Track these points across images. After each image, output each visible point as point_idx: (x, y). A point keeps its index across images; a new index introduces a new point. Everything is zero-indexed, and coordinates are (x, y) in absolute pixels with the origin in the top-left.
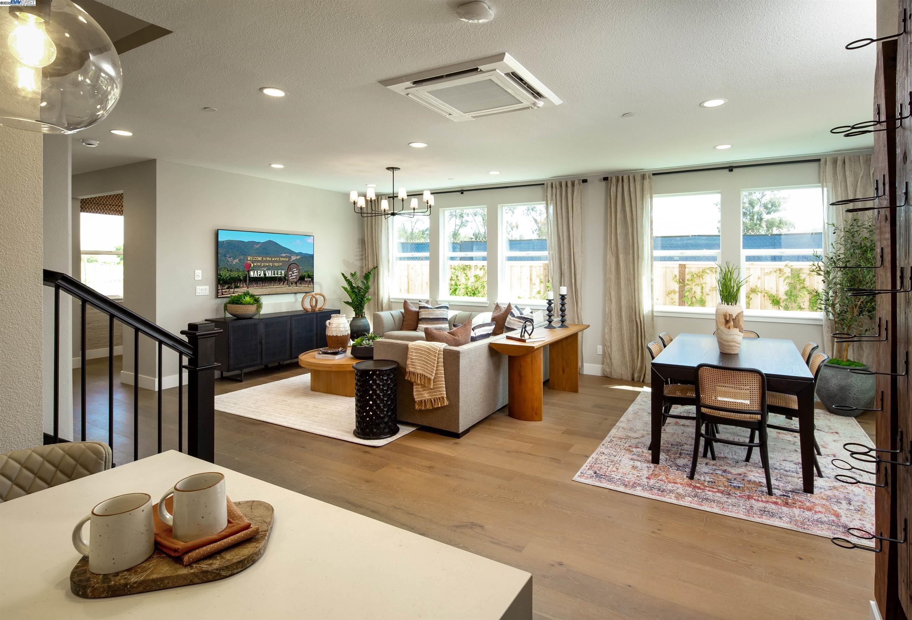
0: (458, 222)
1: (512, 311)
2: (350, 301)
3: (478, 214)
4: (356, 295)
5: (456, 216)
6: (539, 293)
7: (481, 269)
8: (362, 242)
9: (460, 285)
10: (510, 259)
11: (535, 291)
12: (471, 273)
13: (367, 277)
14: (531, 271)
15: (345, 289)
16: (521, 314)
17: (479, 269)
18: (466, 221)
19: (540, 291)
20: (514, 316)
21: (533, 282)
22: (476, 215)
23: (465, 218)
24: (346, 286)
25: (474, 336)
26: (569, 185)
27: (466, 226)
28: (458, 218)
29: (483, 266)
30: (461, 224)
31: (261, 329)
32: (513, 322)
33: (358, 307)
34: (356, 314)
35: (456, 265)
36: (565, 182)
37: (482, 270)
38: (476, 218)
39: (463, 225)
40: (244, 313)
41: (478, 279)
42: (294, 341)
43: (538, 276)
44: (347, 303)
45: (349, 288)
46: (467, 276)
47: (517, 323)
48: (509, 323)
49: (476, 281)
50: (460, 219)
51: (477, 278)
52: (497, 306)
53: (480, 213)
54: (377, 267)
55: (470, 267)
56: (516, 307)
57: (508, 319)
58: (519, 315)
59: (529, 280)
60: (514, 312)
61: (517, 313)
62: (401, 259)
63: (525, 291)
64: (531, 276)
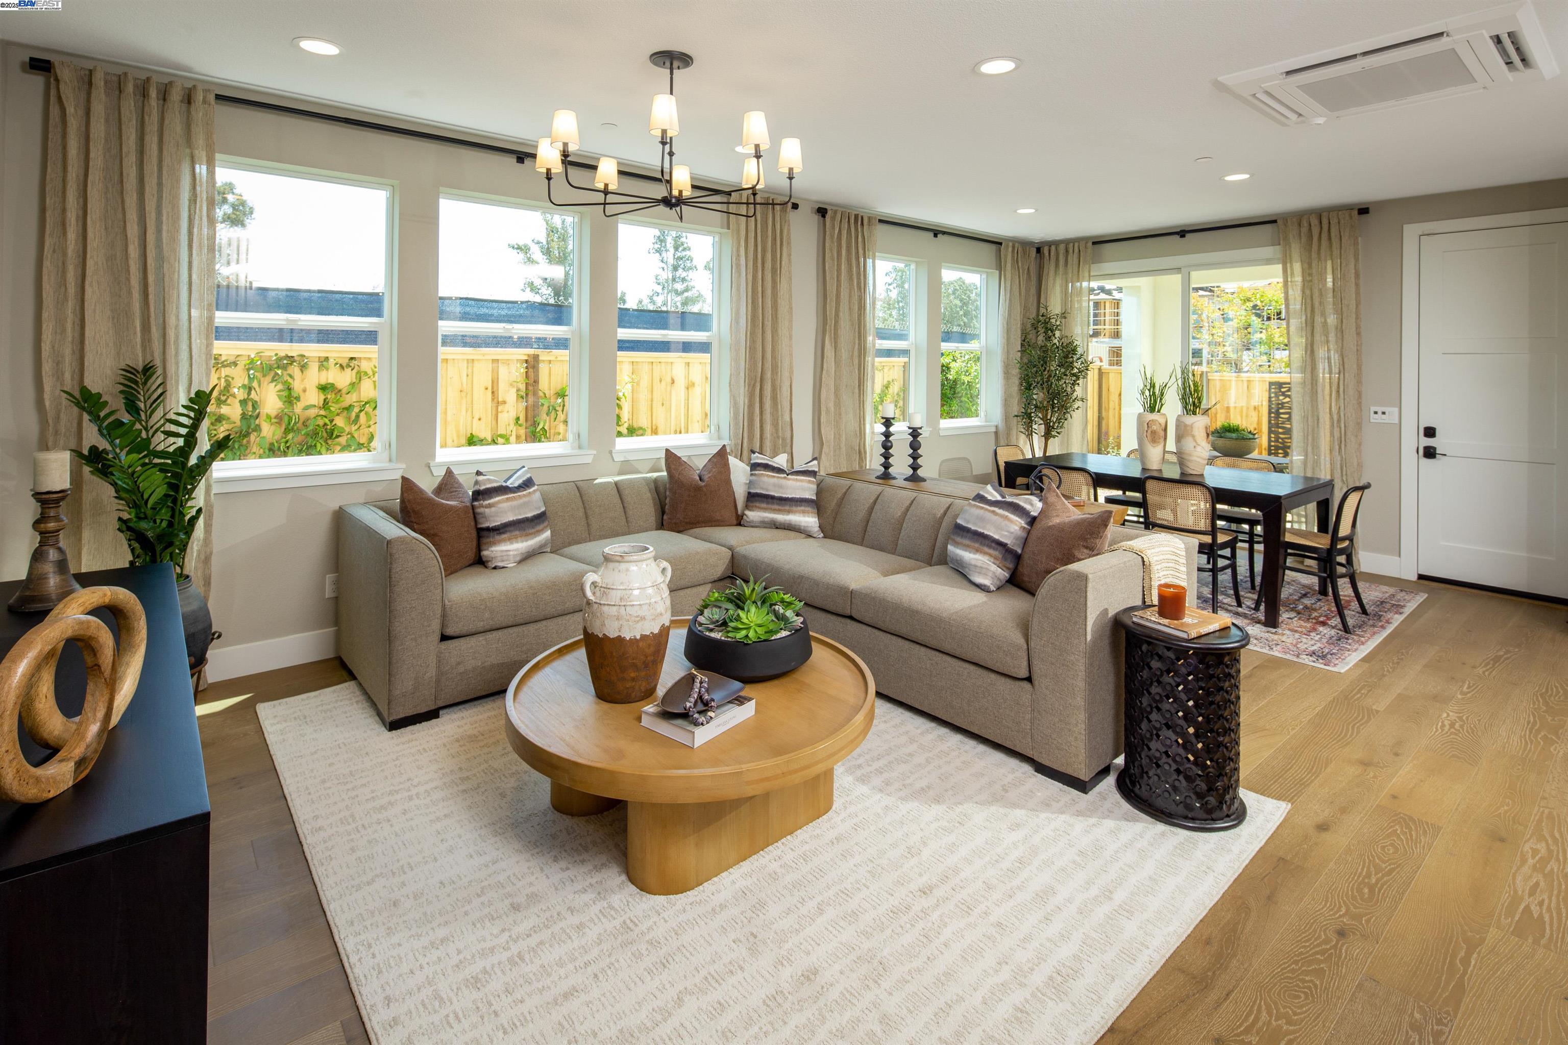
29: (353, 359)
37: (348, 370)
63: (480, 419)
64: (495, 382)
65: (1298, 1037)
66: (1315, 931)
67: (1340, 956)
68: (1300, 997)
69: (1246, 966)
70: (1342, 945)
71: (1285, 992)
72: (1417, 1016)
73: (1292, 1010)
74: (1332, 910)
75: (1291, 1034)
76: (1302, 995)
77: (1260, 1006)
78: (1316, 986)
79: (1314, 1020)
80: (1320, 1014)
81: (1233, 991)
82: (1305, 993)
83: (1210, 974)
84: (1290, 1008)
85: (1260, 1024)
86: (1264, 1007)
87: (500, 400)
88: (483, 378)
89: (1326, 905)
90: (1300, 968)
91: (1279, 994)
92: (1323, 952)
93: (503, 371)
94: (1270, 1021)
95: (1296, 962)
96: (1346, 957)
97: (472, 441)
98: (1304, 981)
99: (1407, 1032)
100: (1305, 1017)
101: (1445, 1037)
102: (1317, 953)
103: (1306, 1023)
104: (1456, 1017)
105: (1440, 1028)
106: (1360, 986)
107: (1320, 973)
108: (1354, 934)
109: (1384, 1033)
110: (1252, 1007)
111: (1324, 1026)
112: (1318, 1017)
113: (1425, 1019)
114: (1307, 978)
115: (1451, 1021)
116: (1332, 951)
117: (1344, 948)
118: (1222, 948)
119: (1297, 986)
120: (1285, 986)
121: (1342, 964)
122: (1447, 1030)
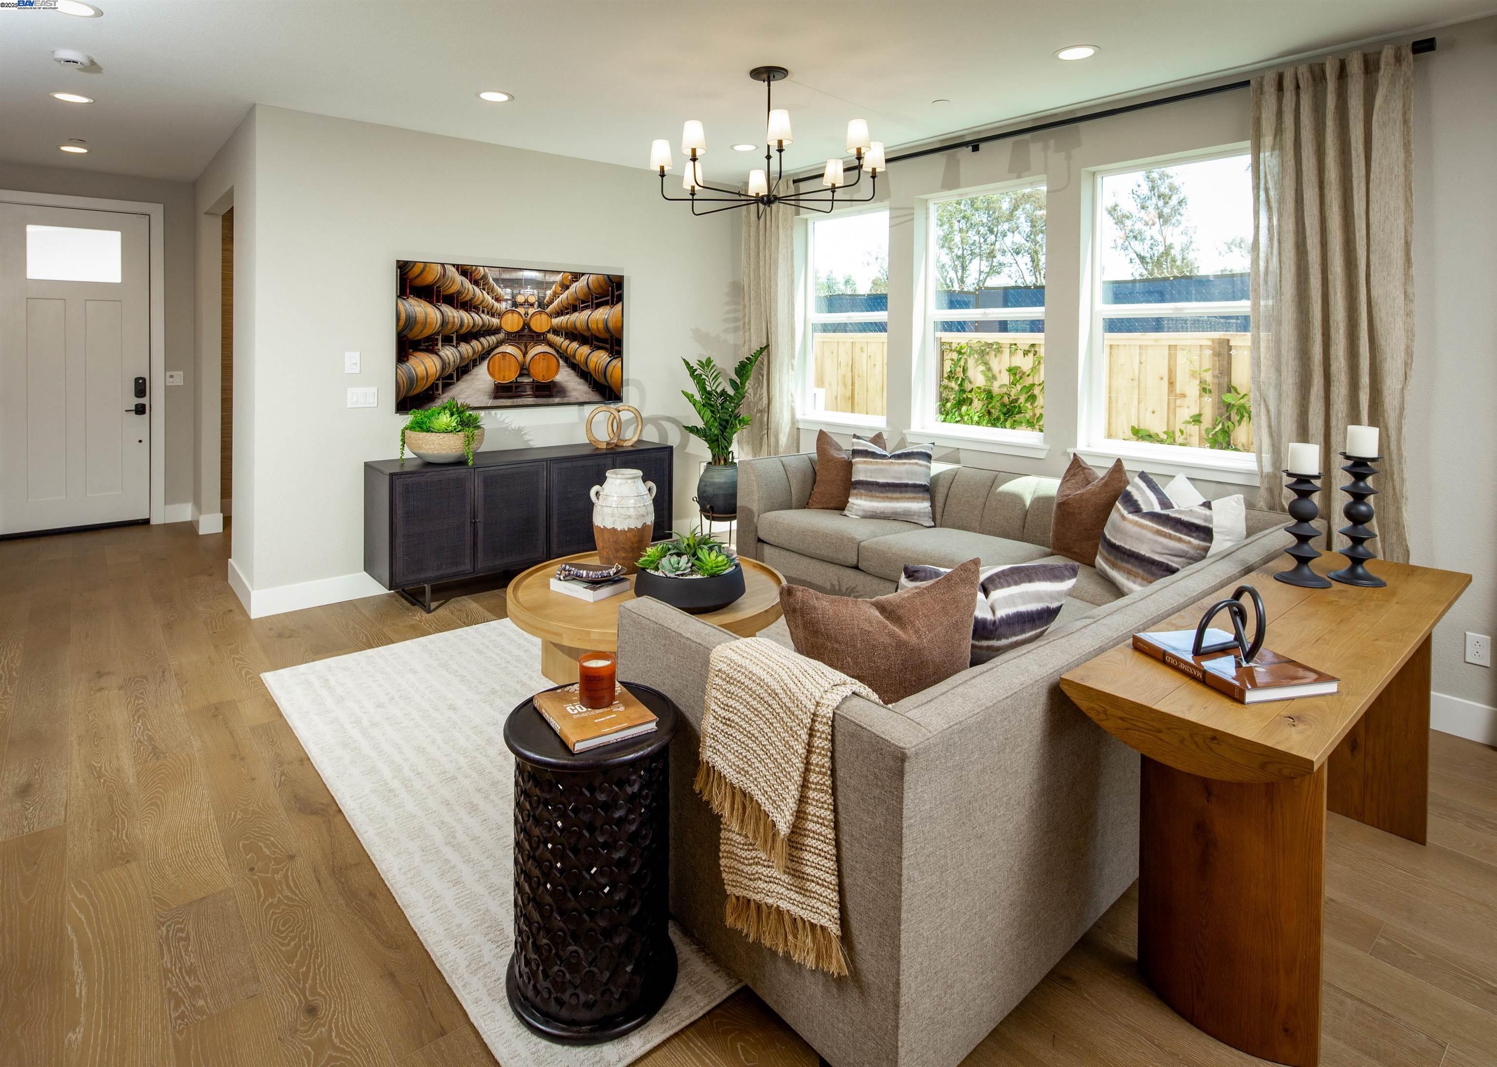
0: (985, 266)
1: (1129, 488)
2: (701, 425)
3: (1023, 251)
4: (712, 412)
5: (980, 255)
6: (1197, 419)
7: (1026, 353)
8: (737, 291)
9: (971, 391)
10: (1114, 325)
11: (1185, 413)
12: (1000, 364)
13: (742, 369)
14: (1172, 358)
15: (690, 397)
16: (1165, 503)
17: (1020, 353)
18: (1000, 264)
19: (1200, 415)
20: (1136, 509)
21: (1178, 390)
22: (1018, 253)
23: (999, 258)
24: (692, 388)
25: (989, 616)
26: (1355, 67)
27: (999, 273)
28: (984, 258)
29: (1033, 345)
30: (991, 269)
31: (476, 489)
32: (1135, 529)
33: (717, 440)
34: (714, 456)
35: (963, 343)
36: (1338, 64)
37: (1031, 355)
38: (1019, 258)
39: (994, 271)
40: (435, 452)
41: (1018, 377)
42: (555, 519)
43: (1193, 375)
44: (694, 430)
45: (698, 397)
46: (989, 369)
47: (1150, 535)
48: (1116, 529)
49: (1013, 383)
50: (987, 261)
51: (1015, 374)
52: (1077, 467)
53: (1027, 249)
54: (768, 346)
55: (998, 349)
56: (1143, 476)
57: (1114, 515)
58: (1157, 509)
59: (1165, 383)
60: (1136, 495)
61: (1149, 501)
62: (827, 328)
63: (1153, 412)
64: (1171, 373)
65: (258, 903)
66: (330, 988)
67: (292, 988)
68: (282, 926)
69: (333, 907)
70: (300, 1000)
71: (294, 918)
72: (201, 1003)
73: (278, 913)
74: (344, 1029)
75: (264, 900)
76: (283, 929)
77: (296, 894)
78: (283, 945)
79: (260, 921)
80: (261, 931)
81: (320, 886)
82: (283, 932)
83: (343, 880)
84: (281, 913)
85: (284, 887)
86: (293, 897)
87: (1178, 392)
88: (1157, 365)
89: (353, 1027)
90: (305, 945)
91: (295, 913)
92: (306, 975)
93: (1182, 360)
94: (282, 894)
95: (312, 946)
96: (287, 992)
97: (1140, 434)
98: (293, 939)
99: (199, 981)
100: (266, 918)
101: (172, 1007)
102: (308, 969)
103: (262, 916)
104: (173, 1035)
105: (180, 1011)
106: (256, 979)
107: (290, 959)
108: (303, 1024)
109: (214, 962)
110: (299, 890)
111: (251, 925)
112: (260, 926)
113: (194, 1006)
114: (293, 943)
115: (175, 1028)
116: (301, 986)
117: (296, 999)
118: (360, 900)
119: (292, 931)
120: (298, 921)
121: (284, 983)
122: (173, 1016)
